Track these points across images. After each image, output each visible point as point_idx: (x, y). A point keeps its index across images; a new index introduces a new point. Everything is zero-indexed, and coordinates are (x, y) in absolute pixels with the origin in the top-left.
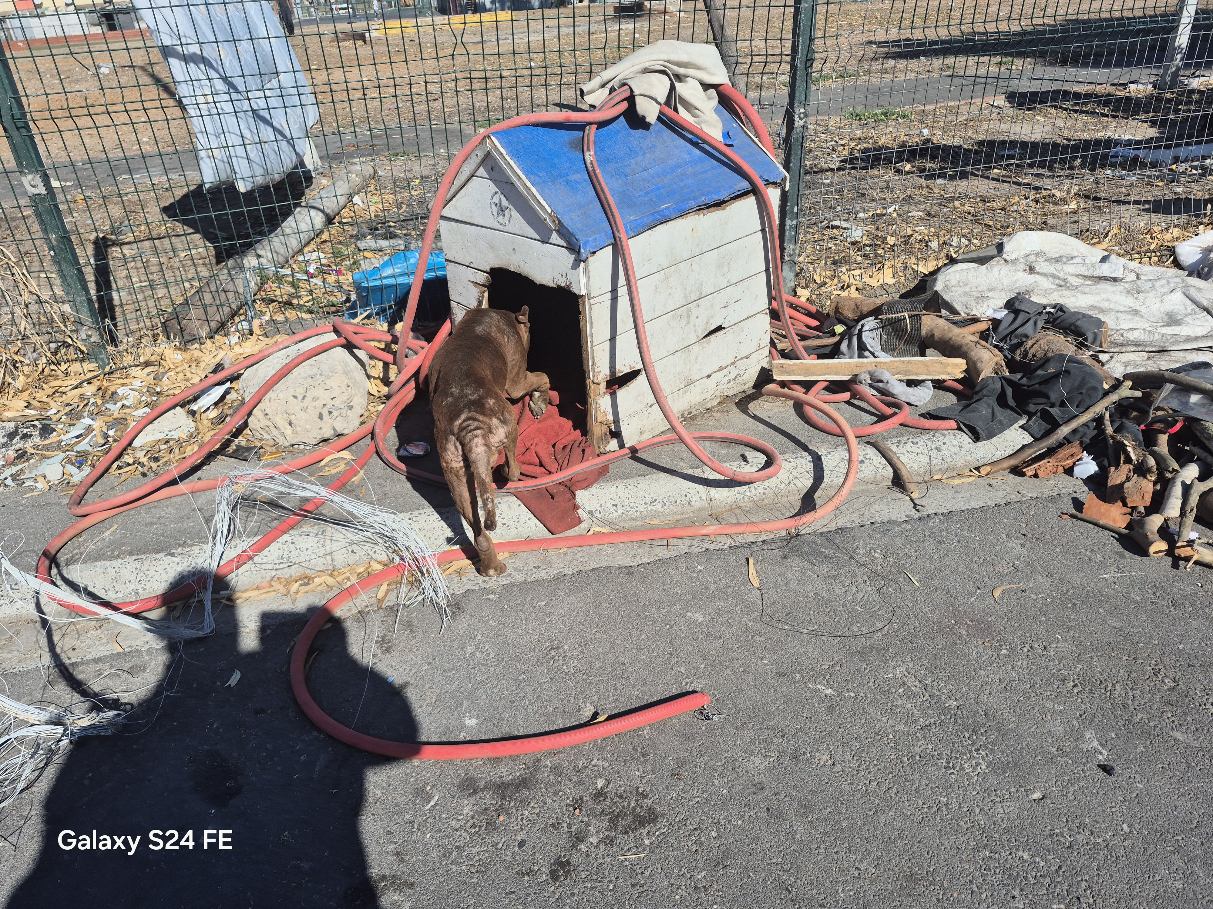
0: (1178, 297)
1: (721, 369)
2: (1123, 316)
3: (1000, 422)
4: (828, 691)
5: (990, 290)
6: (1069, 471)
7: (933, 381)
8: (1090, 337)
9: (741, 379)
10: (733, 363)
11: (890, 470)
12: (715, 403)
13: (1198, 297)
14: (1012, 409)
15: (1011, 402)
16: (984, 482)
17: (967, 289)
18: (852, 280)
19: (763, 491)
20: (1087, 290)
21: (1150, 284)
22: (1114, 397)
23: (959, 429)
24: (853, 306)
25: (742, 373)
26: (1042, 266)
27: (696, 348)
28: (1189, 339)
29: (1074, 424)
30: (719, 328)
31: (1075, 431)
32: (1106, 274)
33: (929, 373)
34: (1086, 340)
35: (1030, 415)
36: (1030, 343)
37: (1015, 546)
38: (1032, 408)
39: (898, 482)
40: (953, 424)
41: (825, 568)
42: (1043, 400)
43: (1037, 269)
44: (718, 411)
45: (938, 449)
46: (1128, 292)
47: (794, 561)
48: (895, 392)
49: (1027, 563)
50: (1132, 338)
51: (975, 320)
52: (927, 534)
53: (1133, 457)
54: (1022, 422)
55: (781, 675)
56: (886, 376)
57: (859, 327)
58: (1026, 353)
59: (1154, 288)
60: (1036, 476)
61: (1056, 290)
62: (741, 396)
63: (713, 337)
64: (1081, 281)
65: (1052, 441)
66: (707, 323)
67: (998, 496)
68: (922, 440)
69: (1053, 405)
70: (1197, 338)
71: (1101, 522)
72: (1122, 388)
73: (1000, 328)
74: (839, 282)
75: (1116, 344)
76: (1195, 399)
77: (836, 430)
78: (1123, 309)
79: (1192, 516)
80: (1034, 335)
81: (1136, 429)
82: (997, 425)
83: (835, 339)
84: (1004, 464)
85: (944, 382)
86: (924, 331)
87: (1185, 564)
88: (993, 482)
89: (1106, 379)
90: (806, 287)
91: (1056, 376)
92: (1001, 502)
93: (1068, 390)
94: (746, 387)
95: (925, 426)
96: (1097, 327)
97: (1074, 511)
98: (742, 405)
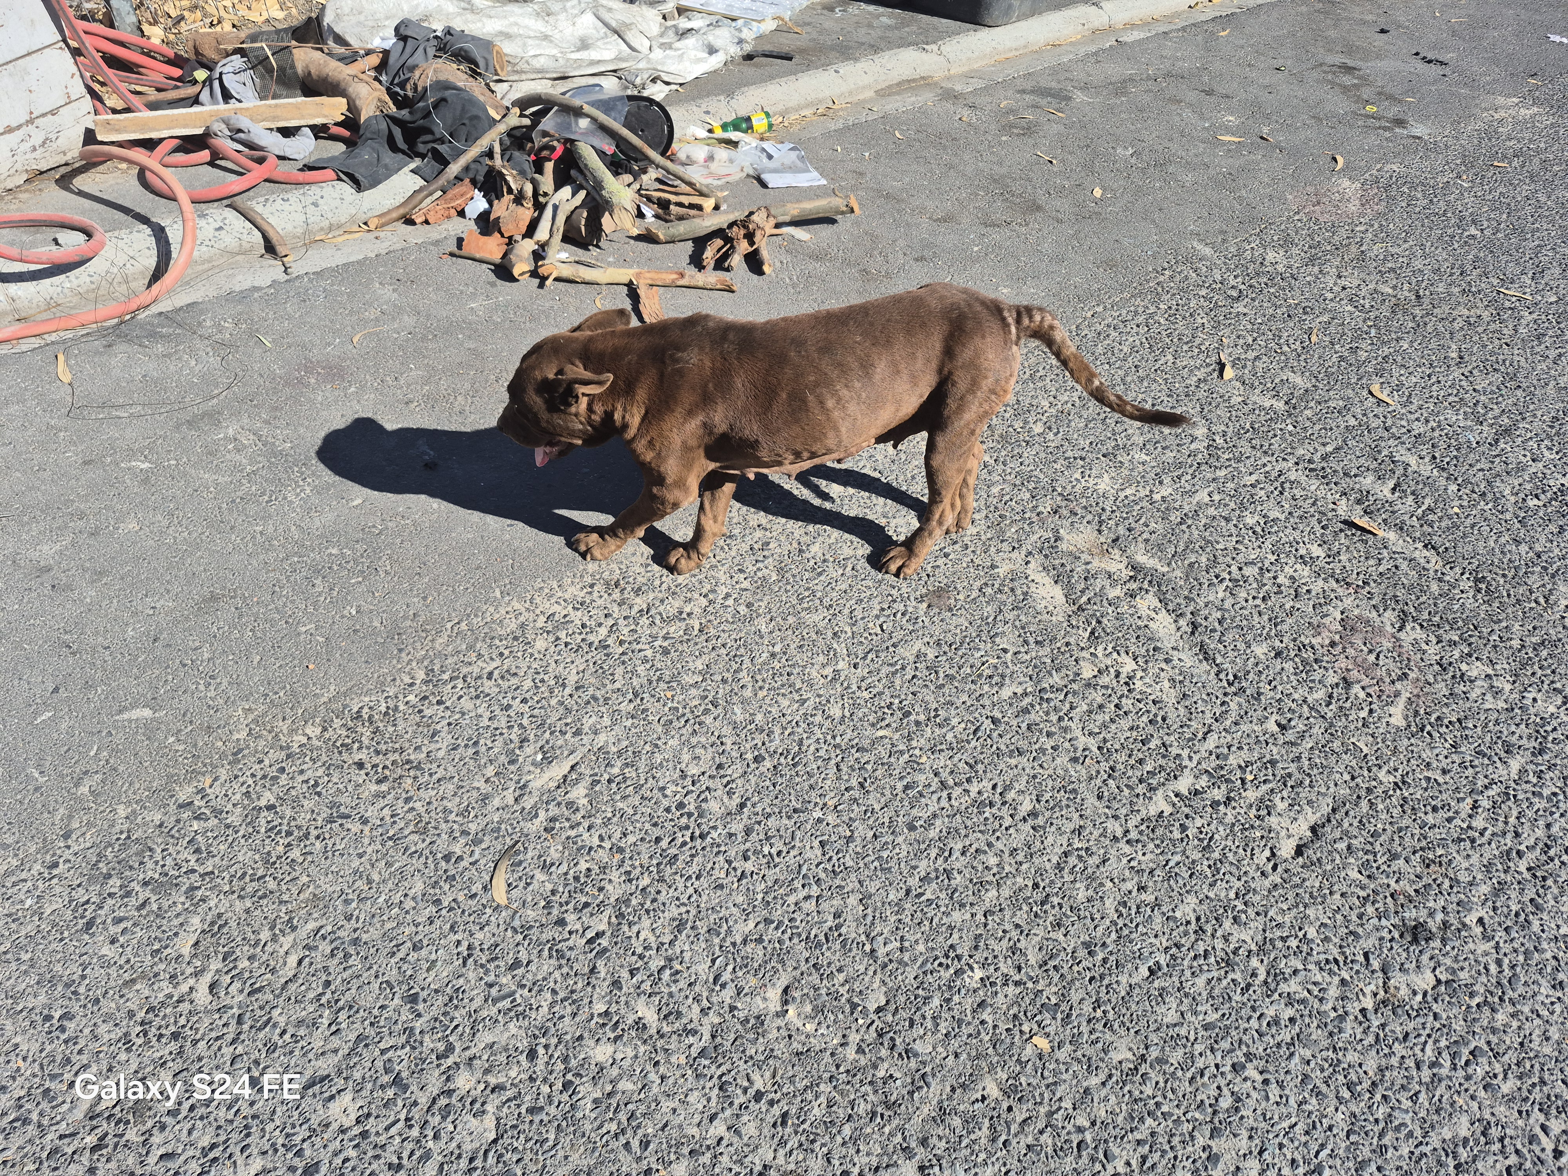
0: (588, 19)
1: (11, 129)
2: (530, 42)
3: (386, 166)
4: (145, 465)
5: (387, 18)
6: (461, 213)
7: (313, 128)
8: (481, 63)
9: (54, 145)
10: (31, 121)
11: (259, 235)
12: (20, 180)
13: (607, 17)
14: (403, 152)
15: (402, 144)
16: (371, 236)
17: (362, 18)
18: (223, 13)
19: (88, 279)
20: (493, 13)
22: (502, 128)
23: (339, 179)
24: (214, 43)
25: (53, 136)
28: (593, 63)
29: (463, 161)
31: (467, 169)
33: (303, 117)
34: (477, 66)
35: (423, 156)
36: (417, 73)
37: (387, 293)
38: (422, 148)
39: (270, 248)
40: (329, 173)
41: (160, 348)
42: (428, 137)
44: (26, 191)
45: (315, 205)
46: (538, 14)
47: (121, 347)
48: (262, 143)
49: (395, 306)
50: (538, 66)
51: (368, 53)
52: (292, 294)
53: (513, 186)
54: (412, 166)
55: (85, 463)
56: (244, 122)
57: (218, 70)
58: (415, 86)
59: (564, 9)
60: (427, 222)
61: (460, 14)
62: (63, 170)
65: (442, 181)
67: (382, 247)
68: (294, 195)
69: (442, 141)
70: (599, 62)
71: (478, 256)
72: (510, 116)
73: (392, 60)
74: (205, 15)
75: (517, 72)
76: (584, 123)
77: (169, 193)
78: (532, 34)
79: (558, 236)
80: (423, 65)
81: (525, 160)
82: (382, 171)
83: (196, 89)
84: (395, 215)
85: (324, 128)
86: (300, 69)
87: (548, 282)
88: (382, 234)
89: (496, 108)
90: (155, 23)
91: (436, 106)
92: (384, 252)
93: (449, 122)
94: (68, 157)
95: (301, 179)
96: (491, 53)
97: (454, 249)
98: (64, 181)
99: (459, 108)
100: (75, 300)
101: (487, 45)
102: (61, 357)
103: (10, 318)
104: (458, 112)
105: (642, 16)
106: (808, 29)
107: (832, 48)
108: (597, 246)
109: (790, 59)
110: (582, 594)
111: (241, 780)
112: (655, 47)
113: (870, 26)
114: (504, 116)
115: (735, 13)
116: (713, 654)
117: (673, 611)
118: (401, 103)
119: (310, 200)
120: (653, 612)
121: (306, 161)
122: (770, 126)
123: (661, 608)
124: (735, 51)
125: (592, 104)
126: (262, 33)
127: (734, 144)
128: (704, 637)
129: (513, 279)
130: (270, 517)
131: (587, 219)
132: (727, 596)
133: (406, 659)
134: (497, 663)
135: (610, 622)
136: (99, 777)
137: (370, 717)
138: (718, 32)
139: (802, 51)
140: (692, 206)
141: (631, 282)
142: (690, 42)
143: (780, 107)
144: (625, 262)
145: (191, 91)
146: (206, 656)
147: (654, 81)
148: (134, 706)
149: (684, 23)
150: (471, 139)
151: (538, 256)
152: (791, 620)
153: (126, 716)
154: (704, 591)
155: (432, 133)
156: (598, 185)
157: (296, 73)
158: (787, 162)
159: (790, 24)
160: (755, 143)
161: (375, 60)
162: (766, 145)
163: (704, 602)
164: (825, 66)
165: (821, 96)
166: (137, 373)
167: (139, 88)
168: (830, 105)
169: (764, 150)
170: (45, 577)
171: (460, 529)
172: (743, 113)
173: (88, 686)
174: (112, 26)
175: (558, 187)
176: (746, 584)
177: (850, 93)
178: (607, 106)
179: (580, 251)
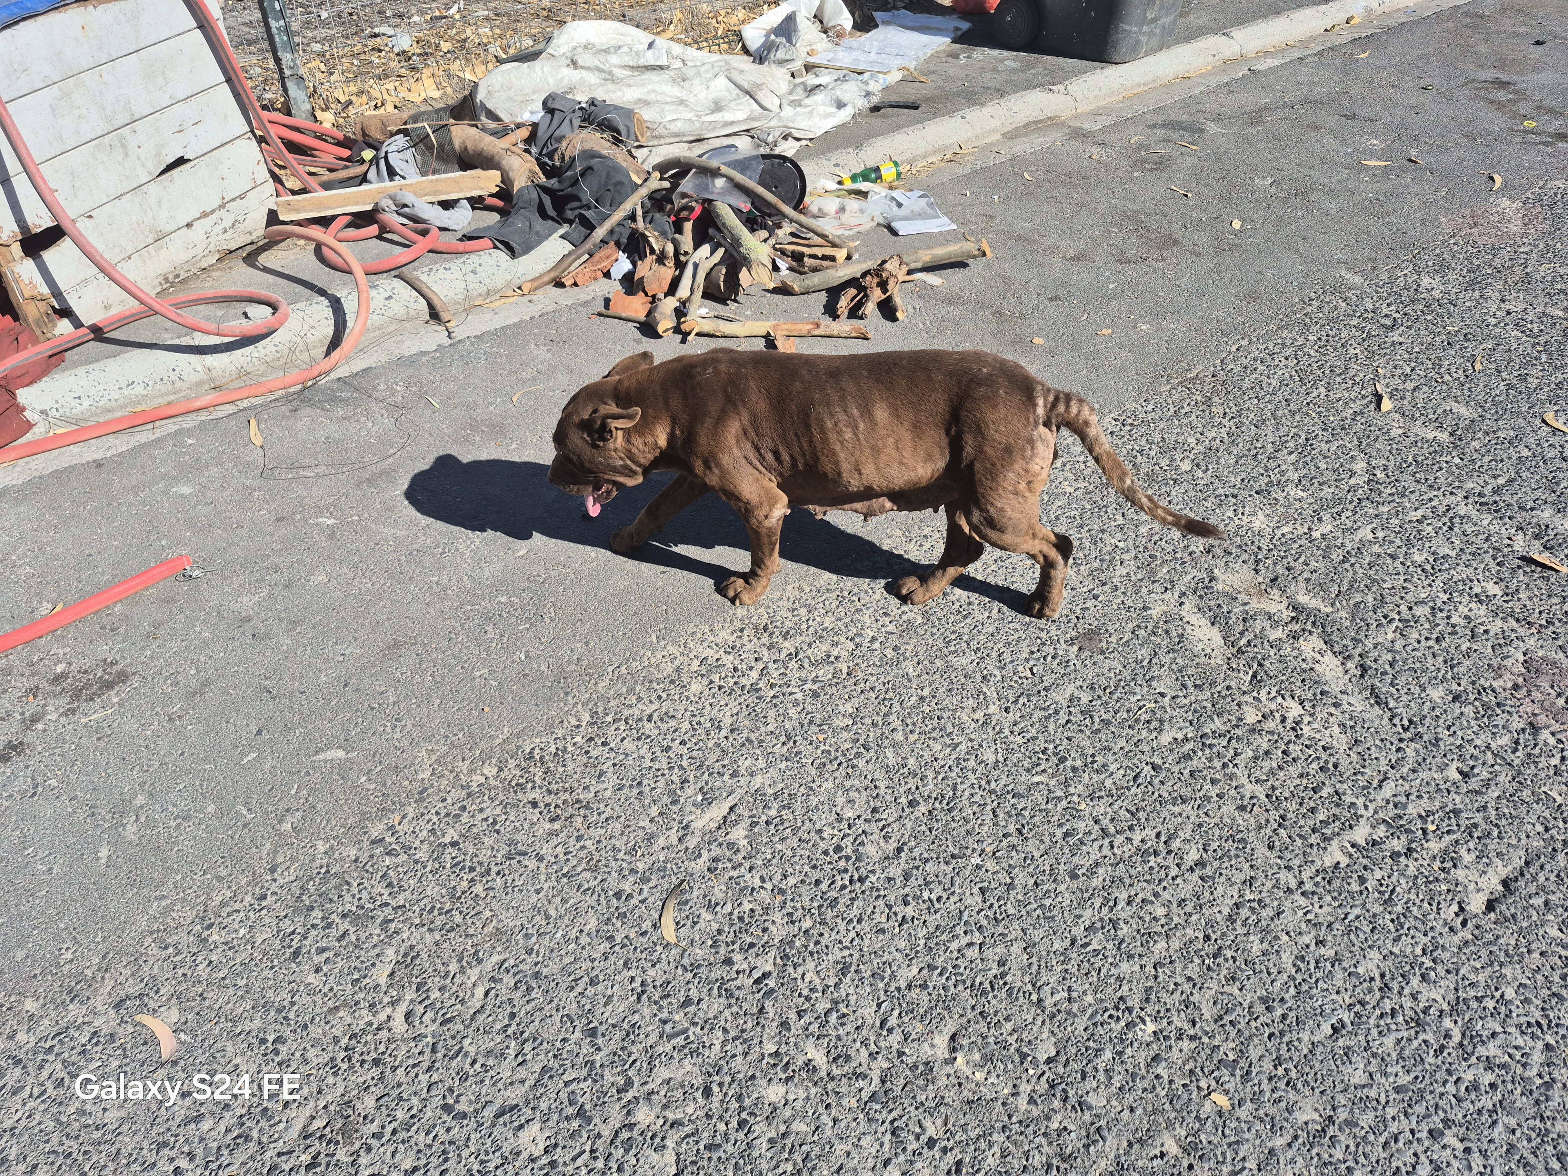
0: (722, 81)
1: (205, 215)
2: (667, 107)
3: (537, 233)
4: (331, 521)
5: (535, 92)
6: (607, 275)
7: (469, 200)
8: (623, 131)
9: (242, 226)
10: (222, 206)
11: (423, 302)
12: (213, 260)
13: (739, 79)
14: (553, 219)
15: (551, 212)
16: (525, 299)
17: (511, 93)
18: (386, 96)
19: (274, 349)
20: (632, 82)
21: (694, 71)
22: (644, 192)
23: (496, 247)
24: (380, 125)
25: (241, 218)
26: (585, 59)
27: (153, 188)
28: (727, 124)
29: (608, 225)
30: (181, 161)
31: (611, 232)
32: (651, 62)
33: (461, 190)
34: (619, 133)
35: (570, 222)
36: (564, 144)
37: (542, 353)
38: (570, 214)
39: (434, 315)
40: (487, 242)
41: (340, 412)
42: (576, 204)
43: (580, 62)
44: (218, 269)
45: (474, 272)
46: (675, 80)
47: (306, 412)
48: (425, 216)
49: (550, 365)
50: (675, 130)
51: (519, 126)
52: (456, 357)
53: (656, 247)
54: (562, 231)
55: (278, 520)
56: (408, 198)
57: (384, 149)
58: (563, 156)
59: (699, 74)
60: (575, 284)
61: (601, 85)
62: (249, 249)
63: (175, 172)
64: (628, 72)
65: (589, 245)
66: (158, 155)
67: (535, 310)
68: (455, 264)
69: (588, 207)
70: (732, 123)
71: (624, 315)
72: (651, 179)
73: (540, 132)
74: (370, 99)
75: (656, 137)
76: (720, 182)
77: (345, 267)
78: (669, 100)
79: (699, 293)
80: (570, 136)
81: (665, 220)
82: (534, 238)
83: (364, 167)
84: (546, 279)
85: (480, 199)
86: (457, 145)
87: (691, 338)
88: (535, 298)
89: (637, 173)
90: (327, 108)
91: (583, 175)
92: (537, 315)
93: (595, 188)
94: (254, 237)
95: (461, 249)
96: (632, 121)
97: (602, 310)
98: (251, 259)
99: (604, 175)
100: (262, 368)
101: (629, 113)
102: (253, 422)
103: (207, 387)
104: (603, 179)
105: (772, 76)
106: (933, 77)
107: (958, 94)
108: (735, 301)
109: (917, 108)
110: (733, 638)
111: (427, 817)
112: (785, 106)
113: (995, 70)
114: (646, 180)
115: (861, 67)
116: (862, 697)
117: (821, 655)
118: (550, 172)
119: (470, 268)
120: (801, 655)
121: (465, 232)
122: (899, 174)
123: (809, 652)
124: (863, 104)
125: (729, 164)
126: (423, 113)
127: (864, 194)
128: (852, 681)
129: (659, 336)
130: (444, 567)
131: (726, 276)
132: (873, 640)
133: (572, 702)
134: (655, 706)
135: (761, 665)
136: (299, 814)
137: (542, 758)
138: (845, 86)
139: (928, 99)
140: (825, 258)
141: (768, 334)
142: (818, 97)
143: (908, 156)
144: (762, 315)
145: (359, 170)
146: (391, 699)
147: (785, 138)
148: (328, 748)
149: (812, 80)
150: (615, 204)
151: (680, 313)
152: (939, 663)
153: (322, 756)
154: (851, 634)
155: (580, 200)
156: (736, 243)
157: (453, 149)
158: (917, 209)
159: (915, 73)
160: (884, 192)
161: (524, 133)
162: (895, 194)
163: (850, 645)
164: (951, 113)
165: (947, 142)
166: (321, 435)
167: (312, 169)
168: (958, 150)
169: (893, 199)
170: (247, 626)
171: (617, 577)
172: (871, 164)
173: (287, 729)
174: (289, 114)
175: (697, 246)
176: (891, 628)
177: (977, 138)
178: (742, 165)
179: (719, 306)
